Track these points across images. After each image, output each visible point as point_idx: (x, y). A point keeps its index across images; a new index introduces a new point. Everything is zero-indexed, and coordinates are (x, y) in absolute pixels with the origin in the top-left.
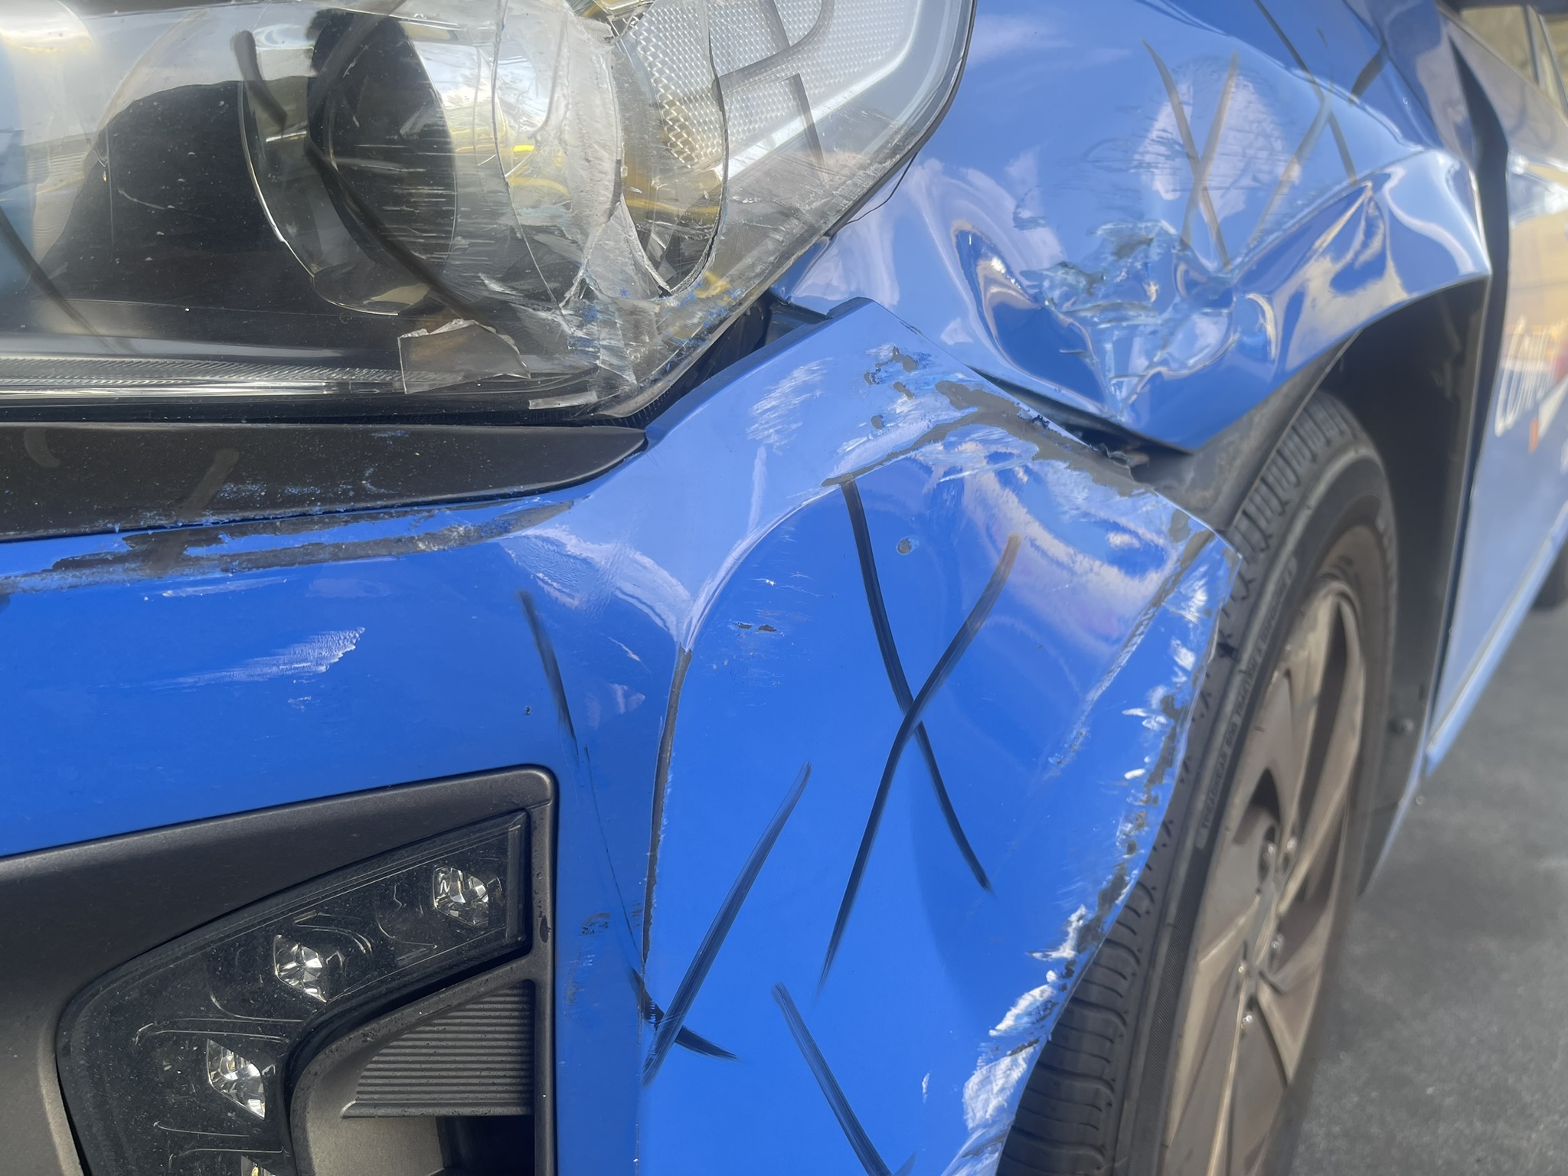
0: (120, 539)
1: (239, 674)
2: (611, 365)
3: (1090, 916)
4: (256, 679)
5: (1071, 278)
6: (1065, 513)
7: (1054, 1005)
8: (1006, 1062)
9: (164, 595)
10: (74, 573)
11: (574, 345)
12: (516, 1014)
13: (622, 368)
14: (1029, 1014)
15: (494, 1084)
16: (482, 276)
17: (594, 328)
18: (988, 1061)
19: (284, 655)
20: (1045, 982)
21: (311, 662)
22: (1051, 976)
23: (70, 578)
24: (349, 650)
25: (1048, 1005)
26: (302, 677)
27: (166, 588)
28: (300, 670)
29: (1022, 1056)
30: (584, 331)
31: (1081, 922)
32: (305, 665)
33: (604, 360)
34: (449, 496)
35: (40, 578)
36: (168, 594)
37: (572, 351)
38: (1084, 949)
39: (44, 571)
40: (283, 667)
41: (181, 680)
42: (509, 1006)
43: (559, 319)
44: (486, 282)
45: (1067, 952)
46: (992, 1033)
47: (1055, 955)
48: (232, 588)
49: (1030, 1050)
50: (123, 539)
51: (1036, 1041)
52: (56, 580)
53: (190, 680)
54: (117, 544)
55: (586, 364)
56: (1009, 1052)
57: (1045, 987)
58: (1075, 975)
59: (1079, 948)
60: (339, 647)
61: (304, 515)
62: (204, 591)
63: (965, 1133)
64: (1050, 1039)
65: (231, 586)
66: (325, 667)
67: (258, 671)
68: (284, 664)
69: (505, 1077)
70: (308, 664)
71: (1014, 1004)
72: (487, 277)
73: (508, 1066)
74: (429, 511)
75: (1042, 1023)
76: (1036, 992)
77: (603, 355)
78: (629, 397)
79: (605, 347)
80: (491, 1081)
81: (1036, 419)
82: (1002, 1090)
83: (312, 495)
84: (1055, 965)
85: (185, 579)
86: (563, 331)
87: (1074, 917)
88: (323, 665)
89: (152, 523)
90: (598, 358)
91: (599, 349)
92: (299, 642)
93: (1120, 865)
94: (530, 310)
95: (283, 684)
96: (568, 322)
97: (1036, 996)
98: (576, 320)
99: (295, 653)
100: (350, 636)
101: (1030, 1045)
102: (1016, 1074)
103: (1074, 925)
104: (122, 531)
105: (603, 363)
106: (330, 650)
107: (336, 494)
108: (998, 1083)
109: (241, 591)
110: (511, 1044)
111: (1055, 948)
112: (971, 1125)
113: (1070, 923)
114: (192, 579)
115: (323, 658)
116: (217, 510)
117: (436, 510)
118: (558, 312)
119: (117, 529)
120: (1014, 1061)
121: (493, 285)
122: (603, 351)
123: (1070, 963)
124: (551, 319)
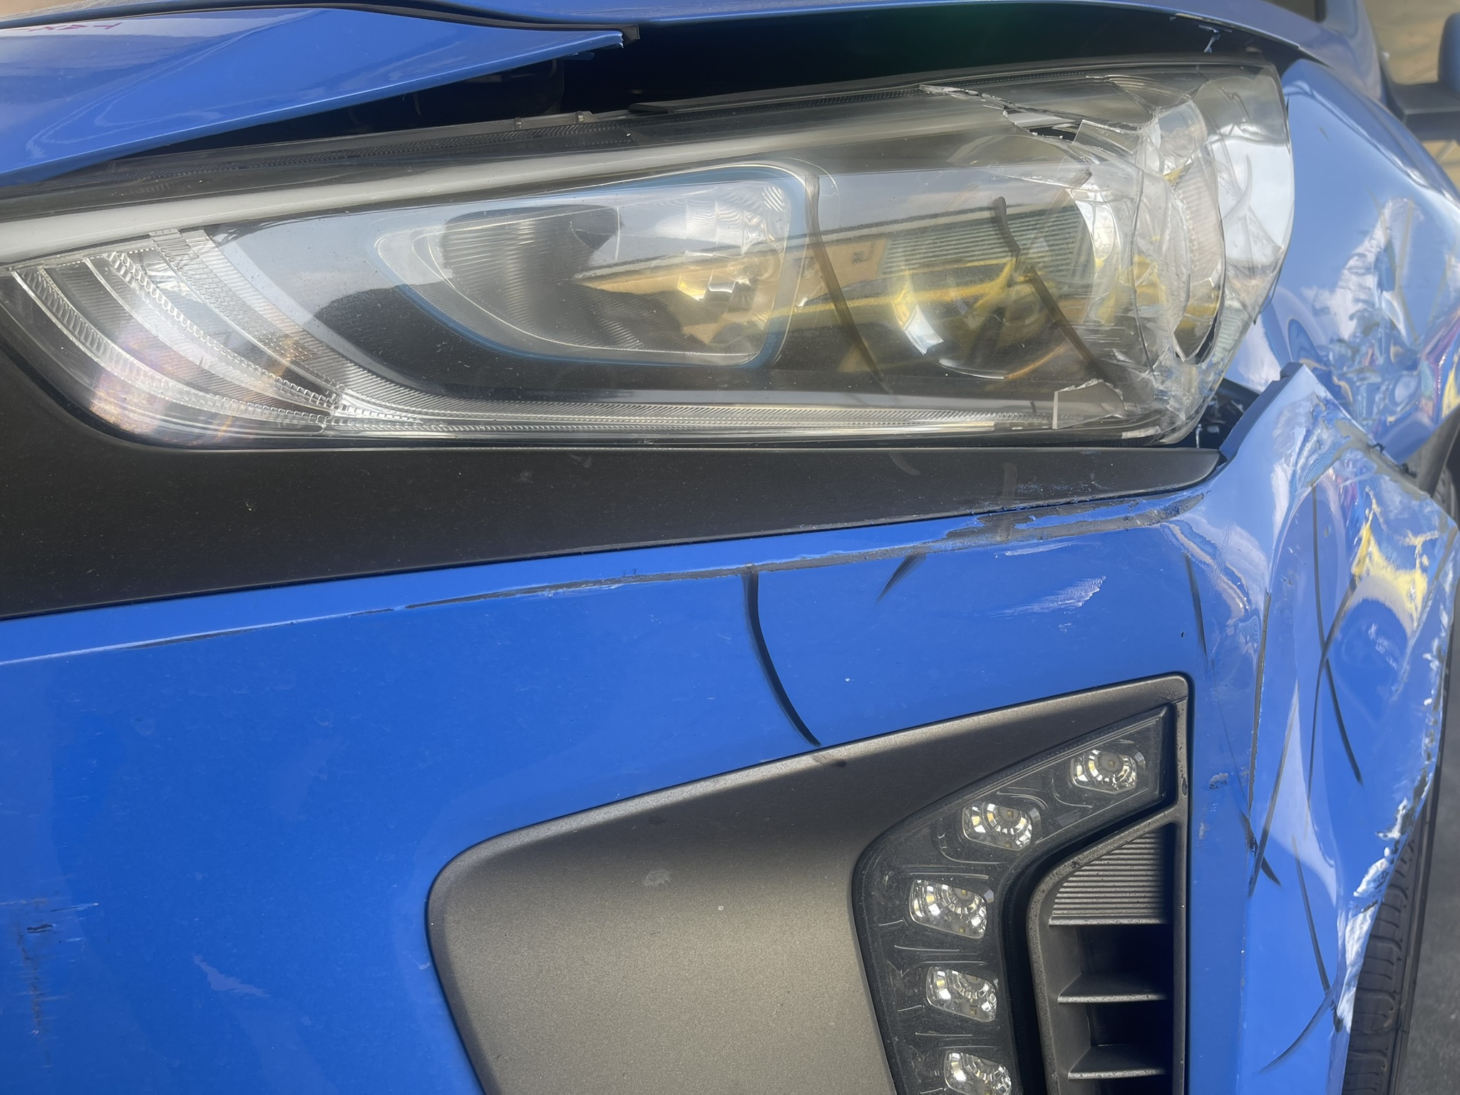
0: (975, 519)
1: (1036, 608)
2: (1175, 408)
3: (1409, 806)
4: (1045, 610)
5: (1343, 350)
6: (1391, 511)
7: (1387, 874)
8: (1361, 916)
10: (959, 540)
11: (1157, 395)
12: (1152, 851)
13: (1179, 410)
14: (1374, 881)
15: (1138, 902)
16: (1114, 350)
17: (1168, 383)
18: (1353, 915)
19: (1061, 594)
20: (1383, 856)
21: (1075, 599)
22: (1387, 851)
23: (958, 543)
24: (1095, 591)
25: (1384, 873)
26: (1068, 610)
28: (1068, 605)
29: (1369, 914)
30: (1164, 385)
31: (1404, 811)
32: (1071, 601)
33: (1171, 405)
34: (1142, 491)
35: (942, 544)
36: (1008, 553)
37: (1156, 399)
38: (1405, 832)
39: (944, 539)
40: (1060, 603)
41: (1006, 611)
42: (1148, 846)
43: (1152, 378)
44: (1116, 354)
45: (1395, 834)
46: (1356, 894)
47: (1390, 835)
48: (1041, 550)
49: (1372, 909)
50: (979, 519)
51: (1376, 902)
52: (950, 544)
53: (1010, 611)
54: (975, 522)
55: (1162, 407)
56: (1362, 910)
57: (1383, 860)
58: (1399, 852)
59: (1402, 831)
60: (1090, 590)
61: (1069, 503)
62: (1027, 552)
63: (1345, 967)
64: (1383, 901)
65: (1041, 549)
66: (1081, 603)
67: (1046, 605)
68: (1061, 601)
69: (1145, 897)
70: (1073, 601)
71: (1366, 872)
72: (1117, 351)
73: (1147, 889)
74: (1134, 501)
75: (1380, 888)
76: (1378, 864)
77: (1172, 402)
78: (1180, 428)
79: (1174, 396)
80: (1136, 900)
81: (1376, 446)
82: (1359, 938)
83: (1069, 490)
84: (1389, 843)
85: (1018, 544)
86: (1152, 386)
87: (1401, 807)
89: (991, 509)
90: (1169, 403)
91: (1170, 398)
92: (1071, 586)
93: (1424, 768)
94: (1137, 372)
95: (1060, 614)
96: (1156, 379)
97: (1379, 866)
98: (1160, 378)
99: (1067, 593)
100: (1097, 583)
101: (1373, 905)
102: (1365, 928)
103: (1401, 812)
104: (976, 514)
105: (1171, 407)
106: (1086, 591)
107: (1081, 489)
108: (1358, 933)
110: (1149, 873)
111: (1390, 830)
112: (1347, 962)
113: (1398, 811)
115: (1082, 597)
116: (1022, 501)
117: (1139, 499)
118: (1152, 373)
119: (973, 514)
120: (1365, 917)
121: (1121, 357)
122: (1172, 399)
123: (1397, 842)
124: (1147, 377)
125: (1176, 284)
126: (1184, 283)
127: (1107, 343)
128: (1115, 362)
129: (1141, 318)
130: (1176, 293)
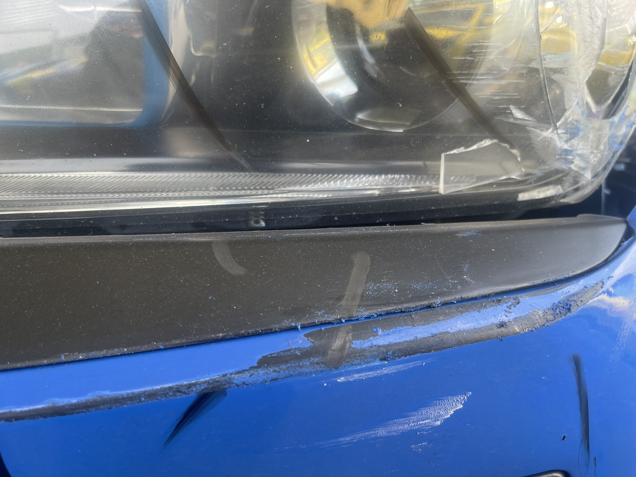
0: (302, 335)
2: (580, 167)
4: (393, 434)
9: (338, 380)
10: (274, 368)
11: (560, 155)
13: (584, 170)
16: (512, 107)
17: (575, 142)
19: (413, 416)
21: (432, 419)
23: (271, 372)
24: (458, 408)
26: (423, 430)
27: (341, 375)
28: (423, 425)
30: (569, 144)
32: (427, 421)
33: (577, 164)
35: (249, 375)
36: (341, 380)
37: (558, 159)
39: (252, 368)
40: (412, 424)
41: (342, 439)
43: (555, 137)
44: (514, 112)
50: (305, 335)
52: (261, 375)
53: (348, 439)
54: (301, 340)
55: (564, 167)
60: (452, 407)
62: (366, 375)
65: (385, 371)
66: (440, 422)
67: (394, 428)
68: (414, 422)
70: (429, 421)
72: (515, 108)
74: (515, 298)
77: (577, 161)
79: (580, 155)
83: (432, 289)
85: (355, 368)
86: (555, 145)
88: (439, 421)
89: (323, 320)
90: (572, 163)
91: (575, 157)
92: (425, 406)
94: (538, 131)
96: (560, 138)
98: (565, 137)
99: (422, 414)
100: (460, 399)
104: (303, 328)
105: (575, 166)
106: (446, 410)
107: (448, 287)
109: (392, 374)
114: (359, 367)
115: (441, 416)
117: (519, 297)
118: (555, 132)
119: (299, 327)
121: (518, 114)
122: (577, 158)
124: (549, 136)
125: (589, 28)
126: (598, 28)
127: (503, 99)
128: (512, 120)
129: (545, 68)
130: (589, 39)
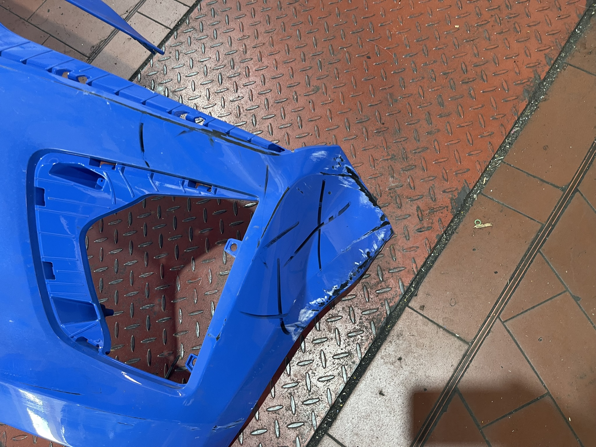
3: (338, 288)
7: (324, 304)
8: (310, 311)
18: (307, 309)
22: (326, 297)
25: (322, 304)
29: (314, 312)
31: (336, 289)
38: (334, 295)
45: (331, 293)
46: (310, 303)
47: (328, 293)
56: (312, 310)
57: (324, 299)
58: (331, 300)
59: (333, 294)
63: (297, 321)
71: (316, 299)
75: (320, 307)
82: (307, 317)
84: (328, 295)
87: (335, 287)
93: (348, 281)
97: (321, 300)
101: (317, 311)
102: (311, 316)
103: (334, 288)
108: (307, 315)
111: (329, 291)
112: (299, 320)
113: (334, 287)
120: (312, 312)
123: (330, 297)
